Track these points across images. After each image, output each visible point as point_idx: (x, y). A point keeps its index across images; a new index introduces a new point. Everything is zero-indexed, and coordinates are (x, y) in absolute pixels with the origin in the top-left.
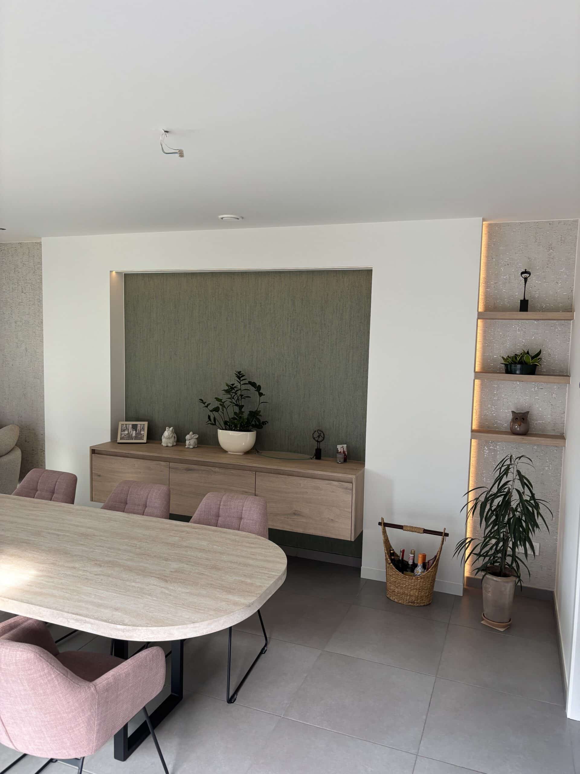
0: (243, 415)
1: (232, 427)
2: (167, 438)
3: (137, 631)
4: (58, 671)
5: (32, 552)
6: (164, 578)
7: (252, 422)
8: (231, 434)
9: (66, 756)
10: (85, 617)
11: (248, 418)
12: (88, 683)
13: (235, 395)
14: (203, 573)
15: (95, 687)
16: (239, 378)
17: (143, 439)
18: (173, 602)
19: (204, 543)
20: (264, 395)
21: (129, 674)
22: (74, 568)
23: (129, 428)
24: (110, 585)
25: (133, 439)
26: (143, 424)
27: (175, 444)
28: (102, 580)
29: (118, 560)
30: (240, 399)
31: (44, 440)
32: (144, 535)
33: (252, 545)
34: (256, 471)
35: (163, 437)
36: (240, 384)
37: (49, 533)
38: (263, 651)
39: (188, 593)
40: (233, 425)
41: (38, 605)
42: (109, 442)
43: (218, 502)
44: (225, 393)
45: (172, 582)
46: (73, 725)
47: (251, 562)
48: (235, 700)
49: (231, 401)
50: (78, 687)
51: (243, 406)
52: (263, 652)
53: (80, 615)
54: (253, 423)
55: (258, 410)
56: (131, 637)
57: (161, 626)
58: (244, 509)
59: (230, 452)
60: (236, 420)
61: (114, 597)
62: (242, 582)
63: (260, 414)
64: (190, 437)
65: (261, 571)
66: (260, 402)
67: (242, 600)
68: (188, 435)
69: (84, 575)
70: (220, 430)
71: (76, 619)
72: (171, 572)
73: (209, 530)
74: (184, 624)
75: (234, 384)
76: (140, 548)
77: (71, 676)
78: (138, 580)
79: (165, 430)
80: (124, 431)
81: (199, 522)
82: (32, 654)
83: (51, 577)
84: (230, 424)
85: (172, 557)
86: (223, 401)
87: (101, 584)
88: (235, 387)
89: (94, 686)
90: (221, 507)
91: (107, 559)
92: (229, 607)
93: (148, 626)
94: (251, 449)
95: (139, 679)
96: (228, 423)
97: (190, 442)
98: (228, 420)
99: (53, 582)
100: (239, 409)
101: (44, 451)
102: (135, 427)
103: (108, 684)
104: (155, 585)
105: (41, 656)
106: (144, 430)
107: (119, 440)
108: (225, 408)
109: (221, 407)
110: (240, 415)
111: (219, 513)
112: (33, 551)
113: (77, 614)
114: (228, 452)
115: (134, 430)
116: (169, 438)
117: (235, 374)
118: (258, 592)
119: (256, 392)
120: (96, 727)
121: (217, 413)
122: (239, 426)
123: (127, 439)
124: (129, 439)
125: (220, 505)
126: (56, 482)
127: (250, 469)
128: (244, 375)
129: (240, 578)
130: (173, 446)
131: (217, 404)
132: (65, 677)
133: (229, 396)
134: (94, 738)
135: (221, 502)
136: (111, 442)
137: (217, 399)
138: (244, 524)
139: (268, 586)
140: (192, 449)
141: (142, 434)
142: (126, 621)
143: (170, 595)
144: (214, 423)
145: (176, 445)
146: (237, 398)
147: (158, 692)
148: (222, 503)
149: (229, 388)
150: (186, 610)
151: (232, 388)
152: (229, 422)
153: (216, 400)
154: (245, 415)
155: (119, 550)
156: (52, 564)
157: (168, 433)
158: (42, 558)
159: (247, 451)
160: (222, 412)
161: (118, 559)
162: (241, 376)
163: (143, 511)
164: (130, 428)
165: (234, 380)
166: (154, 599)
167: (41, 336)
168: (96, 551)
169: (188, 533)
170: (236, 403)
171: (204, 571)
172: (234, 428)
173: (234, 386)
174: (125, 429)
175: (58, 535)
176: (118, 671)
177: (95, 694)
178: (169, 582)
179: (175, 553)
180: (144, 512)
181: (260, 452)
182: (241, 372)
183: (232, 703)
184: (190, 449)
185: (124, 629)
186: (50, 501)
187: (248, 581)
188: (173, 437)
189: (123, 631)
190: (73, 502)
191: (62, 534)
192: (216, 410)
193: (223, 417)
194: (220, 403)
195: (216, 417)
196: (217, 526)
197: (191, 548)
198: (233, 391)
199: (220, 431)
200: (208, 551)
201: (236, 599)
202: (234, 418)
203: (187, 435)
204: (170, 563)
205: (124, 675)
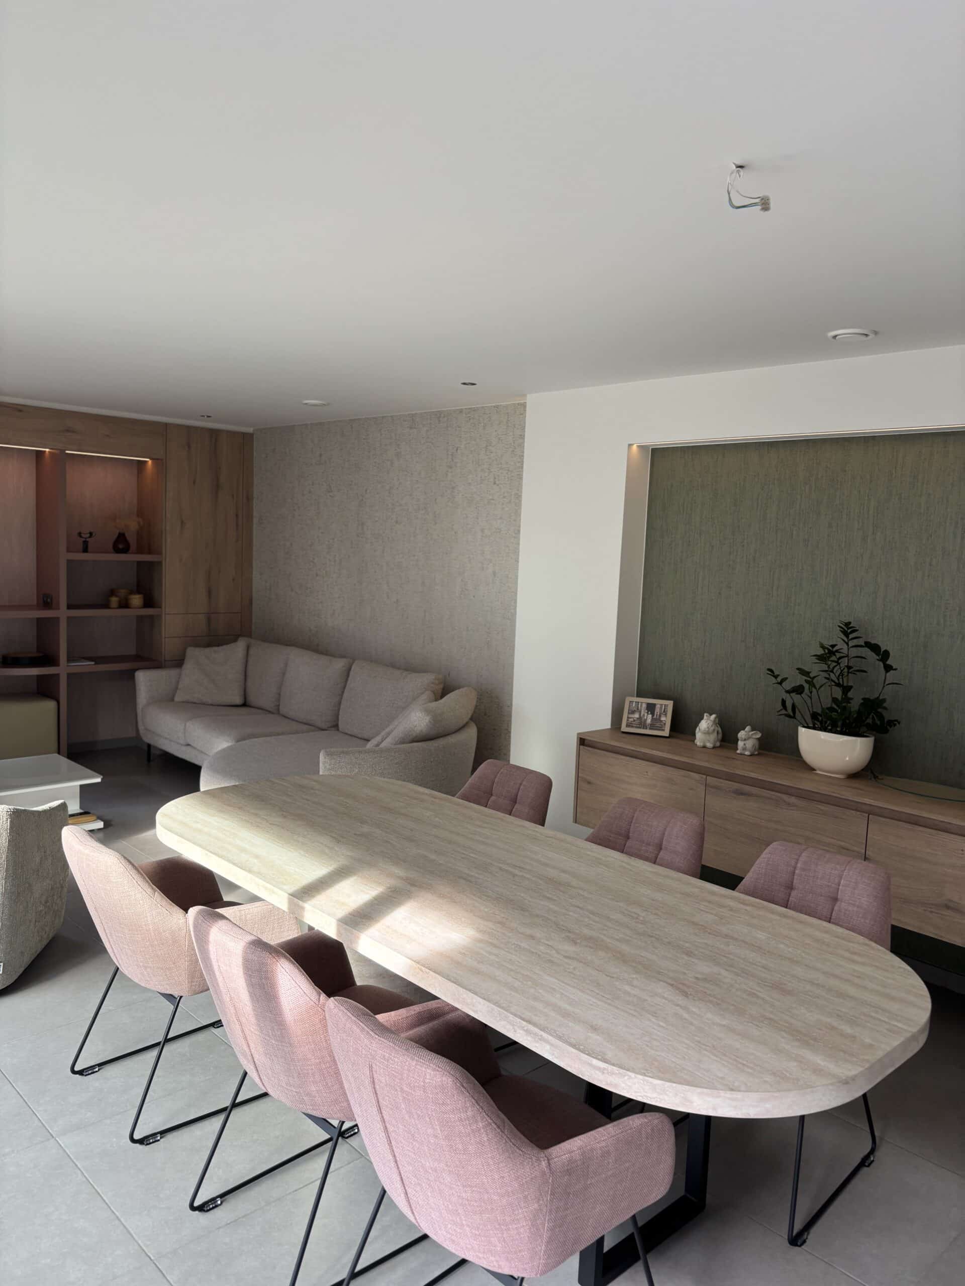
0: (849, 705)
1: (826, 725)
2: (705, 733)
3: (626, 1078)
4: (488, 1118)
5: (472, 896)
6: (682, 988)
7: (867, 718)
8: (822, 737)
9: (494, 1266)
10: (541, 1030)
11: (859, 710)
12: (536, 1150)
13: (836, 666)
14: (755, 992)
15: (549, 1163)
16: (846, 634)
17: (664, 730)
18: (696, 1038)
19: (761, 936)
20: (896, 669)
21: (608, 1152)
22: (532, 937)
23: (641, 709)
24: (588, 982)
25: (646, 729)
26: (665, 705)
27: (718, 744)
28: (574, 968)
29: (605, 938)
30: (846, 674)
31: (510, 716)
32: (653, 900)
33: (856, 958)
34: (871, 812)
35: (697, 729)
36: (847, 647)
37: (501, 869)
38: (865, 1162)
39: (724, 1026)
40: (828, 722)
41: (470, 990)
42: (608, 729)
43: (793, 863)
44: (818, 661)
45: (695, 998)
46: (508, 1219)
47: (852, 991)
48: (804, 1242)
49: (828, 676)
50: (520, 1154)
51: (851, 687)
52: (867, 1164)
53: (535, 1025)
54: (869, 721)
55: (881, 698)
56: (616, 1086)
57: (670, 1081)
58: (842, 882)
59: (821, 770)
60: (836, 712)
61: (592, 1005)
62: (833, 1028)
63: (885, 705)
64: (746, 735)
65: (873, 1014)
66: (887, 683)
67: (832, 1067)
68: (742, 731)
69: (547, 953)
70: (804, 729)
71: (527, 1030)
72: (697, 978)
73: (772, 912)
74: (712, 1087)
75: (837, 645)
76: (643, 922)
77: (509, 1131)
78: (635, 983)
79: (702, 719)
80: (633, 712)
81: (753, 894)
82: (450, 1080)
83: (495, 946)
84: (822, 719)
85: (701, 950)
86: (812, 675)
87: (572, 976)
88: (837, 651)
89: (546, 1159)
90: (797, 872)
91: (586, 931)
92: (803, 1075)
93: (647, 1074)
94: (863, 770)
95: (627, 1165)
96: (819, 717)
97: (745, 744)
98: (819, 711)
99: (496, 955)
100: (843, 693)
101: (510, 732)
102: (651, 708)
103: (570, 1161)
104: (666, 999)
105: (463, 1086)
106: (666, 715)
107: (624, 728)
108: (816, 688)
109: (808, 685)
110: (844, 704)
111: (792, 882)
112: (474, 895)
113: (529, 1022)
114: (816, 770)
115: (649, 713)
116: (707, 733)
117: (839, 626)
118: (866, 1057)
119: (877, 662)
120: (546, 1232)
121: (799, 696)
122: (840, 724)
123: (636, 727)
124: (640, 728)
125: (795, 868)
126: (521, 784)
127: (857, 807)
128: (857, 628)
129: (829, 1020)
130: (714, 748)
131: (800, 680)
132: (499, 1131)
133: (825, 667)
134: (542, 1251)
135: (797, 863)
136: (611, 729)
137: (802, 672)
138: (840, 911)
139: (889, 1049)
140: (749, 757)
141: (662, 721)
142: (609, 1055)
143: (691, 1024)
144: (792, 714)
145: (721, 746)
146: (840, 671)
147: (659, 1197)
148: (799, 865)
149: (825, 651)
150: (719, 1060)
151: (832, 653)
152: (821, 716)
153: (800, 673)
154: (855, 705)
155: (608, 919)
156: (499, 923)
157: (706, 724)
158: (486, 910)
159: (854, 772)
160: (809, 696)
161: (605, 935)
162: (849, 631)
163: (654, 855)
164: (643, 708)
165: (836, 639)
166: (662, 1024)
167: (516, 552)
168: (571, 913)
169: (731, 910)
170: (837, 681)
171: (759, 989)
172: (830, 728)
173: (835, 649)
174: (635, 711)
175: (514, 875)
176: (590, 1142)
177: (548, 1175)
178: (690, 997)
179: (706, 944)
180: (656, 858)
181: (880, 777)
182: (850, 623)
183: (796, 1245)
184: (746, 757)
185: (604, 1069)
186: (507, 816)
187: (848, 1030)
188: (716, 732)
189: (602, 1071)
190: (542, 823)
191: (521, 874)
192: (798, 690)
193: (810, 705)
194: (806, 678)
195: (797, 704)
196: (786, 907)
197: (736, 939)
198: (834, 658)
199: (803, 732)
200: (768, 952)
201: (819, 1060)
202: (831, 709)
203: (740, 731)
204: (696, 961)
205: (599, 1152)
